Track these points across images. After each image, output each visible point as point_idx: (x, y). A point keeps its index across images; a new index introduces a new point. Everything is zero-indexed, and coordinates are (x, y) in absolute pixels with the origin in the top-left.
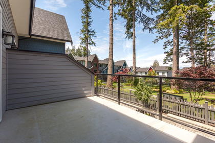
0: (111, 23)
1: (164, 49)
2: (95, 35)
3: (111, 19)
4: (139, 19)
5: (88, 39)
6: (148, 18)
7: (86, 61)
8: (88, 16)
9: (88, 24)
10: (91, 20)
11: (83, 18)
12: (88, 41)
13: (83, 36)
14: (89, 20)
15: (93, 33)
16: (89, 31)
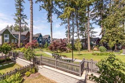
0: (31, 12)
1: (66, 29)
2: (27, 18)
3: (31, 9)
4: (54, 12)
5: (20, 20)
6: (59, 12)
7: (20, 35)
8: (20, 5)
9: (21, 10)
10: (23, 8)
11: (16, 5)
12: (21, 22)
13: (17, 18)
14: (22, 8)
15: (25, 17)
16: (21, 15)
